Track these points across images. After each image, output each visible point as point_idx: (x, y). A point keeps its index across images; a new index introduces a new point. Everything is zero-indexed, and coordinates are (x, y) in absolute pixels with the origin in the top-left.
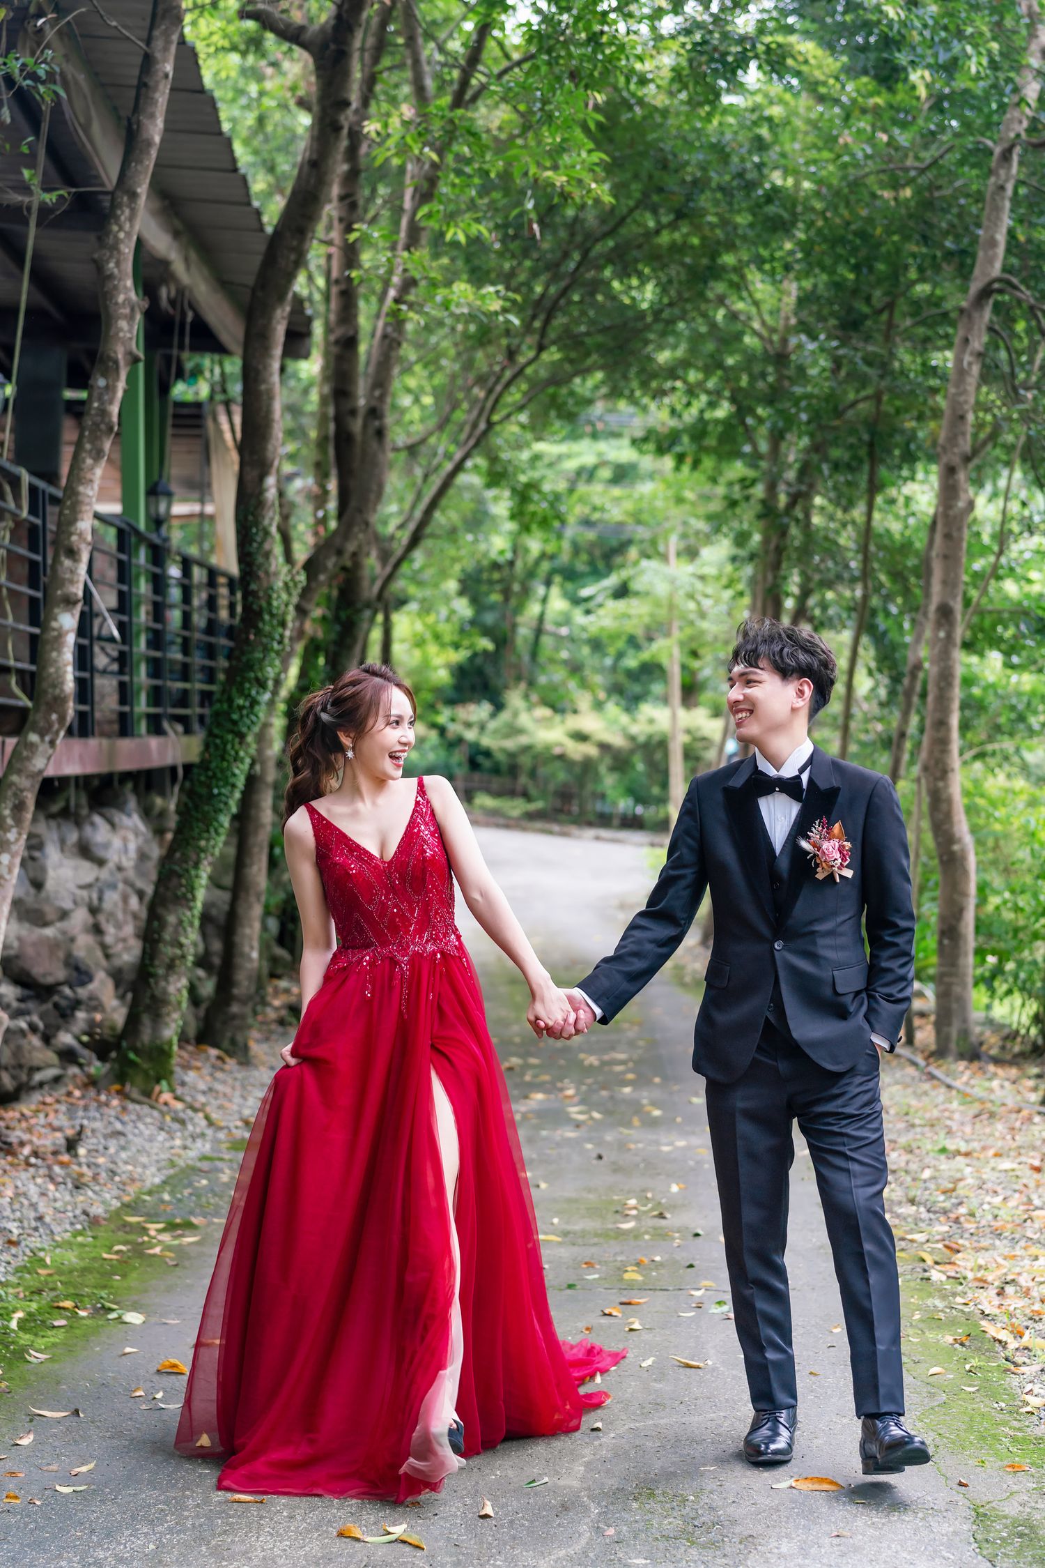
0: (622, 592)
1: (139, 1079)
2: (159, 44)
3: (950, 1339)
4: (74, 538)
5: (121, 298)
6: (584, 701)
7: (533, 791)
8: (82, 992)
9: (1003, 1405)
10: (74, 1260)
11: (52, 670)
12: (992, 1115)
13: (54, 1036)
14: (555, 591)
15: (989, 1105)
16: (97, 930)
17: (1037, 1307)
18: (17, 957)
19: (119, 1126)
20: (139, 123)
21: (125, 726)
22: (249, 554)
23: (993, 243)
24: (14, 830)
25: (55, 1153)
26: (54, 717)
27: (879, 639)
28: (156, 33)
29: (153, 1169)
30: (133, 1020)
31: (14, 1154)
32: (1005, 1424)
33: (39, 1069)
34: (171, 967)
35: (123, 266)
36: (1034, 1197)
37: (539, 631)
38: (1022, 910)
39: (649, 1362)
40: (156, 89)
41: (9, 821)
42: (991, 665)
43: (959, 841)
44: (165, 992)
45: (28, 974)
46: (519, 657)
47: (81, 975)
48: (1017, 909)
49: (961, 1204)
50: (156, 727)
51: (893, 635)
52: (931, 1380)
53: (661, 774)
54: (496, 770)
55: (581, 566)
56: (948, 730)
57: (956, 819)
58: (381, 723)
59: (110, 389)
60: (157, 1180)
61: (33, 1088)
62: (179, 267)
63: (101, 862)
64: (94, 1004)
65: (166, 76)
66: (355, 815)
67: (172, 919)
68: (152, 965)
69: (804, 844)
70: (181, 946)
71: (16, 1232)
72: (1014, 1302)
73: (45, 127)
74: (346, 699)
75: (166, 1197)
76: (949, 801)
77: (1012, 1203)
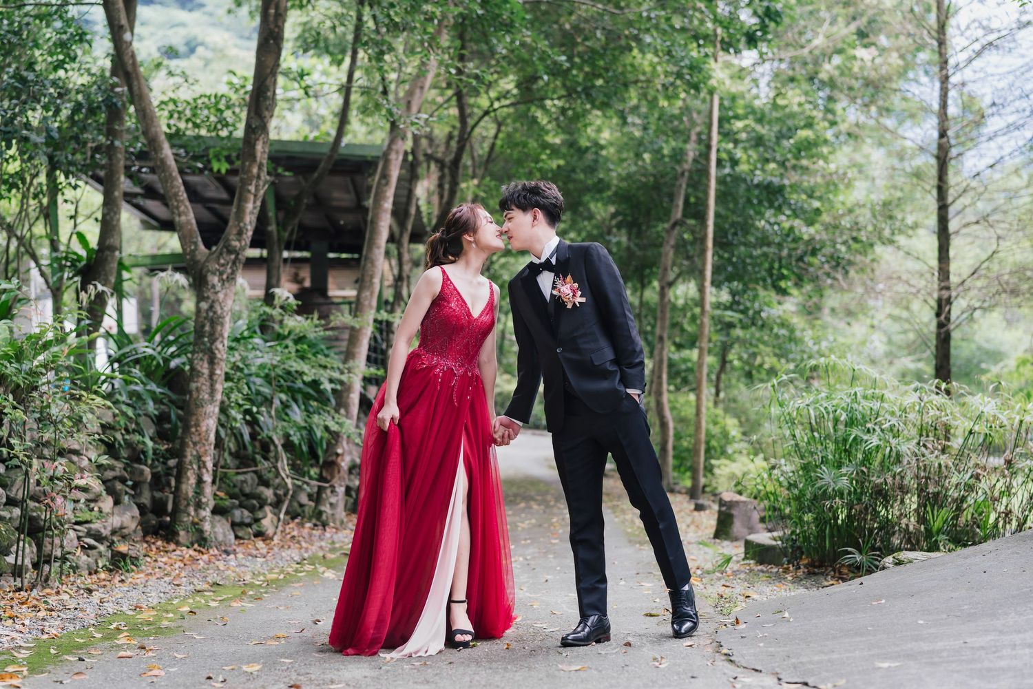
43: (666, 417)
57: (665, 410)
76: (663, 404)
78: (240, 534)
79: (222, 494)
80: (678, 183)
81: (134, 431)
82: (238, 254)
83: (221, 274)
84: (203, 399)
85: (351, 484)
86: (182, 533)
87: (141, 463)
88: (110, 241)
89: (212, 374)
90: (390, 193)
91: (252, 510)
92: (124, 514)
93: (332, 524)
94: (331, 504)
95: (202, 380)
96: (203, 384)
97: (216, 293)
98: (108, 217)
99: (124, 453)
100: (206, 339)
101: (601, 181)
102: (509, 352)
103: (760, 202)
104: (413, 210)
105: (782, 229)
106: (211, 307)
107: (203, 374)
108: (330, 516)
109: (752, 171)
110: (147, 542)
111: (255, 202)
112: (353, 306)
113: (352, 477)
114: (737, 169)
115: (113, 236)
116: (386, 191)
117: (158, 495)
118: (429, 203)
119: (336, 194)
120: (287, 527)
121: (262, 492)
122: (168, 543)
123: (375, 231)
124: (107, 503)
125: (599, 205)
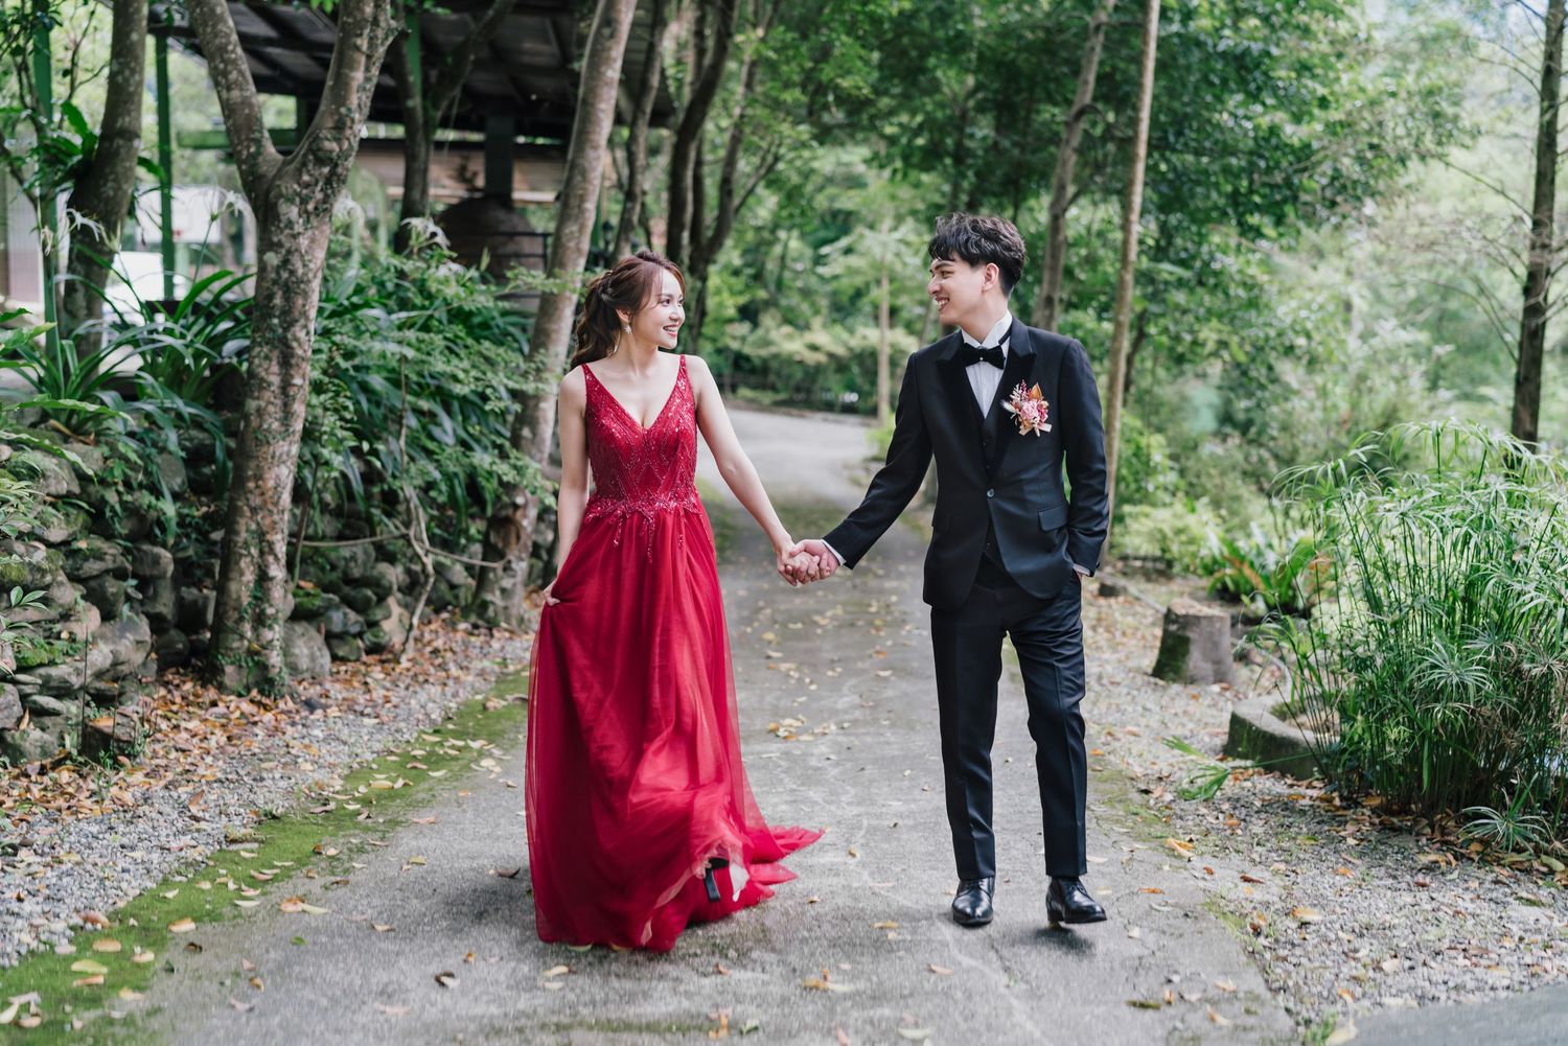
0: (850, 250)
6: (815, 321)
7: (779, 385)
37: (782, 266)
53: (872, 375)
54: (753, 371)
58: (653, 301)
66: (627, 381)
69: (1007, 406)
74: (623, 281)
78: (341, 653)
79: (308, 586)
80: (1088, 45)
81: (141, 486)
82: (336, 165)
83: (304, 201)
84: (268, 430)
85: (540, 540)
86: (229, 669)
87: (154, 543)
88: (123, 122)
89: (286, 385)
90: (617, 52)
91: (361, 607)
92: (122, 637)
93: (503, 625)
94: (503, 591)
95: (267, 395)
96: (269, 403)
97: (295, 236)
98: (120, 79)
99: (121, 528)
100: (276, 321)
101: (959, 34)
102: (790, 288)
103: (1225, 82)
104: (655, 81)
105: (1256, 128)
106: (286, 262)
107: (270, 384)
108: (501, 611)
109: (1217, 30)
110: (166, 684)
111: (367, 69)
112: (550, 240)
113: (542, 526)
114: (1192, 25)
115: (129, 113)
116: (610, 49)
117: (190, 593)
118: (679, 62)
119: (528, 45)
120: (427, 630)
121: (382, 575)
122: (203, 686)
123: (588, 120)
124: (89, 620)
125: (952, 73)
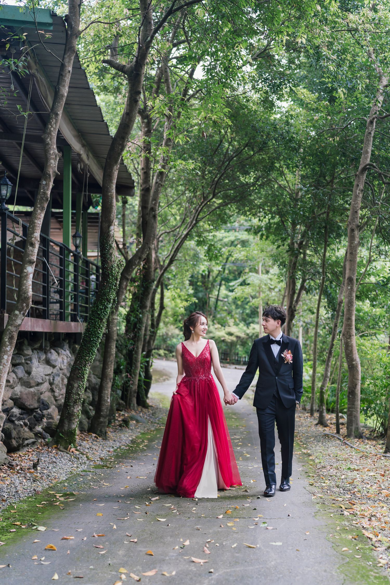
0: (244, 283)
1: (63, 443)
2: (67, 60)
3: (350, 537)
4: (33, 239)
5: (52, 152)
6: (231, 322)
8: (45, 412)
9: (371, 563)
10: (25, 507)
11: (24, 287)
12: (367, 457)
13: (34, 428)
14: (223, 288)
15: (365, 453)
16: (52, 391)
17: (383, 525)
18: (20, 398)
19: (54, 460)
20: (59, 88)
21: (62, 317)
22: (104, 254)
23: (367, 152)
24: (9, 347)
25: (29, 469)
26: (24, 305)
27: (328, 295)
28: (66, 56)
29: (64, 475)
30: (61, 421)
31: (14, 469)
32: (371, 571)
33: (27, 439)
34: (75, 402)
35: (52, 140)
36: (382, 485)
37: (217, 300)
38: (377, 386)
39: (235, 545)
40: (65, 76)
41: (7, 343)
42: (366, 305)
43: (355, 360)
44: (73, 412)
45: (24, 405)
46: (211, 308)
47: (45, 406)
48: (376, 386)
49: (355, 487)
50: (74, 319)
51: (333, 294)
52: (343, 553)
55: (231, 277)
56: (351, 321)
57: (354, 353)
58: (199, 324)
59: (47, 185)
60: (64, 479)
61: (25, 446)
62: (84, 157)
63: (54, 367)
64: (50, 417)
65: (69, 72)
66: (193, 346)
67: (76, 385)
68: (69, 402)
69: (282, 355)
70: (79, 395)
71: (6, 496)
72: (375, 523)
73: (30, 96)
74: (191, 319)
75: (66, 484)
76: (352, 346)
77: (374, 487)
